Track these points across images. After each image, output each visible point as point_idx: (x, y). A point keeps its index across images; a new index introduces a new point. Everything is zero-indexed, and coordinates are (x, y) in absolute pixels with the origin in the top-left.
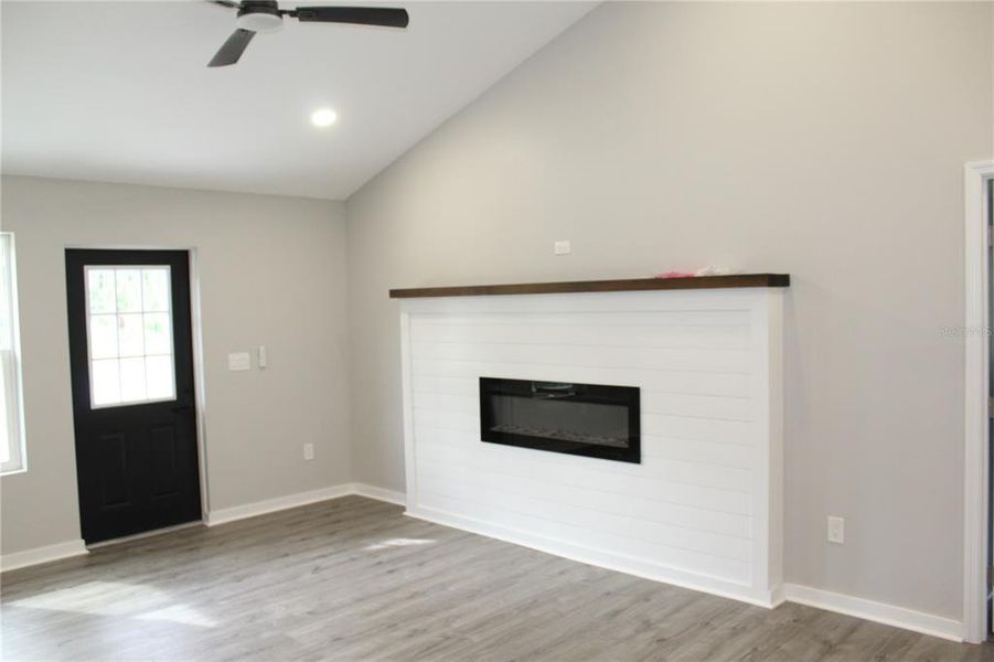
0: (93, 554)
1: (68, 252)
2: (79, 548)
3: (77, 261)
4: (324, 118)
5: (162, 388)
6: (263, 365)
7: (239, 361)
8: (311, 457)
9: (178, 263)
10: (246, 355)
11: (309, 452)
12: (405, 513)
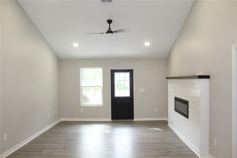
0: (112, 121)
1: (111, 70)
2: (110, 120)
3: (113, 72)
4: (147, 44)
5: (127, 94)
6: (146, 91)
7: (142, 90)
8: (157, 111)
9: (131, 72)
10: (143, 89)
11: (156, 110)
12: (168, 125)
